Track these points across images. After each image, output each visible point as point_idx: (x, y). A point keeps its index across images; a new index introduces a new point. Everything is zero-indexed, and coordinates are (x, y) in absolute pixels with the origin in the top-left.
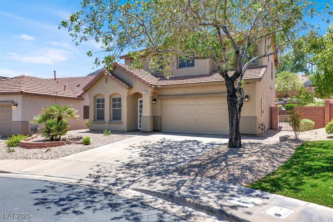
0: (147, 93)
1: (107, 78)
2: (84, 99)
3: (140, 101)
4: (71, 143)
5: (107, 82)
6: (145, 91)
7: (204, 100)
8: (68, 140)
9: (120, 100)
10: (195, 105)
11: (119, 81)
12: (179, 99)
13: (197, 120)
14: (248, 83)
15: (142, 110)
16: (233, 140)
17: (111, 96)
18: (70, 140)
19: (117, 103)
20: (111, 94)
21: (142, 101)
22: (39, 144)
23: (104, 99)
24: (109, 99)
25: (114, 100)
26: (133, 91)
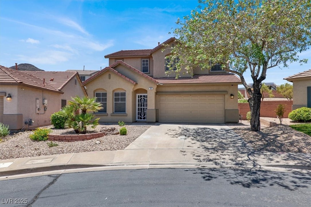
0: (152, 89)
1: (110, 75)
2: (63, 93)
3: (138, 96)
4: (107, 134)
5: (110, 78)
6: (151, 88)
7: (205, 97)
8: (103, 131)
9: (124, 94)
10: (197, 100)
11: (126, 78)
12: (183, 95)
13: (191, 112)
14: (232, 85)
15: (147, 104)
16: (256, 126)
17: (113, 91)
18: (105, 131)
19: (120, 97)
20: (114, 88)
21: (147, 96)
22: (81, 136)
23: (106, 93)
24: (112, 94)
25: (117, 95)
26: (138, 87)
